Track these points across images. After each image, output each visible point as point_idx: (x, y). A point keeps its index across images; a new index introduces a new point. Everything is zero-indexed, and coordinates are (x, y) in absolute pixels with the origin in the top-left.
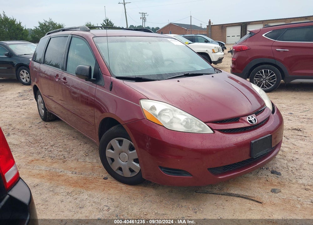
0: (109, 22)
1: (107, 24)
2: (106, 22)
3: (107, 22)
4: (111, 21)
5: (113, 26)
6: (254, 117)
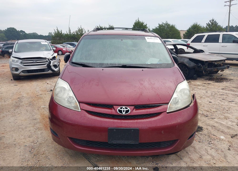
0: (214, 21)
1: (212, 23)
2: (211, 22)
3: (213, 22)
4: (216, 21)
5: (217, 25)
6: (128, 108)
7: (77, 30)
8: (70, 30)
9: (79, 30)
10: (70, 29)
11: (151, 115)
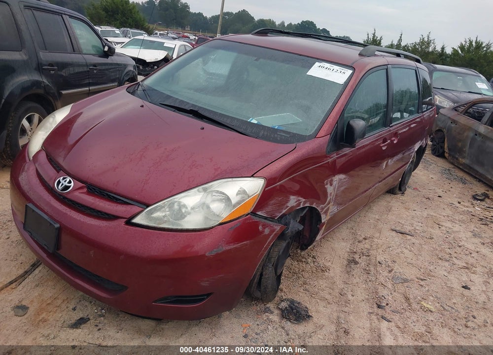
6: (72, 184)
7: (418, 41)
8: (400, 40)
9: (422, 42)
10: (401, 37)
11: (99, 213)
